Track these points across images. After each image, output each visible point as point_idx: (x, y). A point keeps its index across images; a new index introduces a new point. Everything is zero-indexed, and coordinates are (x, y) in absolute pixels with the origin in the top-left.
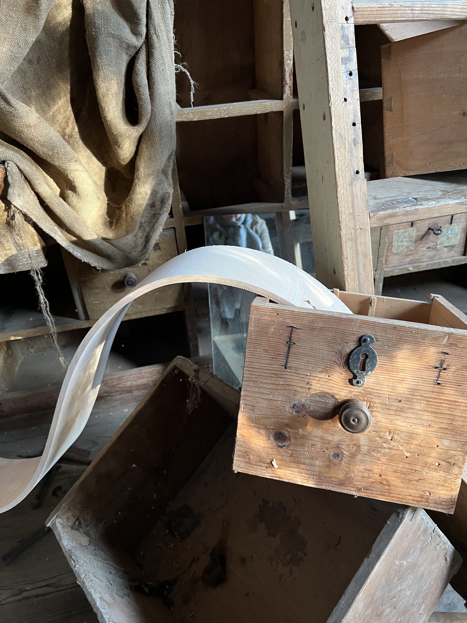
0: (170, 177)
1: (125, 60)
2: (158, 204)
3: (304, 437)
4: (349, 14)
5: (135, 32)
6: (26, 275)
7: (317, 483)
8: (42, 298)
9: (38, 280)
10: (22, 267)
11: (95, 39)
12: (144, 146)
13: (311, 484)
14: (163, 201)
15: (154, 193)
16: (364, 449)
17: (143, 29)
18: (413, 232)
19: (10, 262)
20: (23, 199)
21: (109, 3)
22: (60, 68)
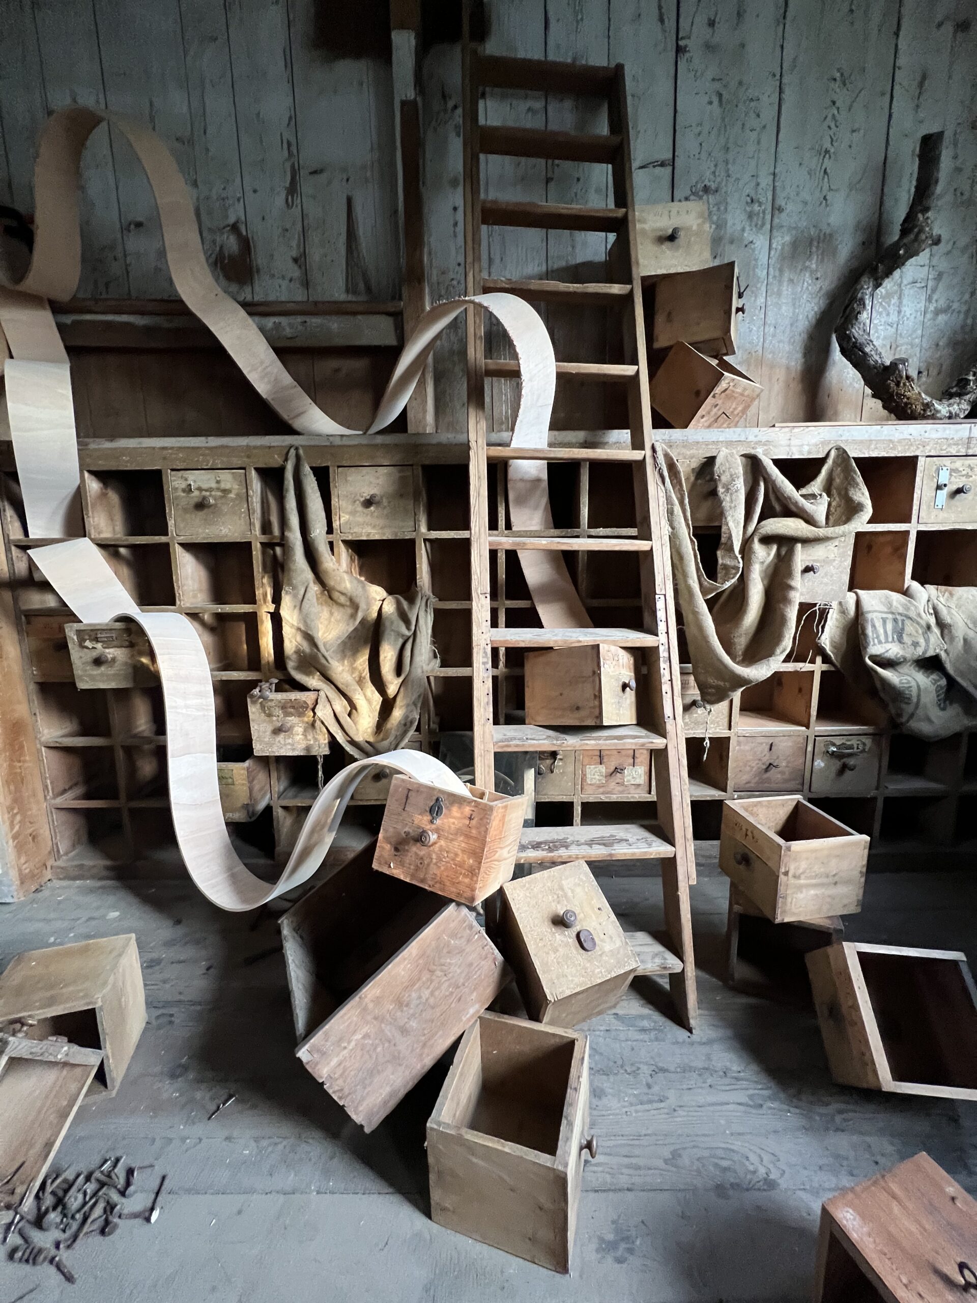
0: (419, 707)
1: (401, 641)
2: (408, 724)
3: (407, 851)
4: (489, 642)
5: (408, 628)
6: (314, 758)
7: (411, 879)
8: (320, 773)
9: (321, 761)
10: (314, 753)
11: (383, 632)
12: (402, 689)
13: (408, 880)
14: (412, 723)
15: (406, 717)
16: (434, 861)
17: (413, 628)
18: (603, 769)
19: (308, 748)
20: (323, 712)
21: (396, 614)
22: (365, 643)
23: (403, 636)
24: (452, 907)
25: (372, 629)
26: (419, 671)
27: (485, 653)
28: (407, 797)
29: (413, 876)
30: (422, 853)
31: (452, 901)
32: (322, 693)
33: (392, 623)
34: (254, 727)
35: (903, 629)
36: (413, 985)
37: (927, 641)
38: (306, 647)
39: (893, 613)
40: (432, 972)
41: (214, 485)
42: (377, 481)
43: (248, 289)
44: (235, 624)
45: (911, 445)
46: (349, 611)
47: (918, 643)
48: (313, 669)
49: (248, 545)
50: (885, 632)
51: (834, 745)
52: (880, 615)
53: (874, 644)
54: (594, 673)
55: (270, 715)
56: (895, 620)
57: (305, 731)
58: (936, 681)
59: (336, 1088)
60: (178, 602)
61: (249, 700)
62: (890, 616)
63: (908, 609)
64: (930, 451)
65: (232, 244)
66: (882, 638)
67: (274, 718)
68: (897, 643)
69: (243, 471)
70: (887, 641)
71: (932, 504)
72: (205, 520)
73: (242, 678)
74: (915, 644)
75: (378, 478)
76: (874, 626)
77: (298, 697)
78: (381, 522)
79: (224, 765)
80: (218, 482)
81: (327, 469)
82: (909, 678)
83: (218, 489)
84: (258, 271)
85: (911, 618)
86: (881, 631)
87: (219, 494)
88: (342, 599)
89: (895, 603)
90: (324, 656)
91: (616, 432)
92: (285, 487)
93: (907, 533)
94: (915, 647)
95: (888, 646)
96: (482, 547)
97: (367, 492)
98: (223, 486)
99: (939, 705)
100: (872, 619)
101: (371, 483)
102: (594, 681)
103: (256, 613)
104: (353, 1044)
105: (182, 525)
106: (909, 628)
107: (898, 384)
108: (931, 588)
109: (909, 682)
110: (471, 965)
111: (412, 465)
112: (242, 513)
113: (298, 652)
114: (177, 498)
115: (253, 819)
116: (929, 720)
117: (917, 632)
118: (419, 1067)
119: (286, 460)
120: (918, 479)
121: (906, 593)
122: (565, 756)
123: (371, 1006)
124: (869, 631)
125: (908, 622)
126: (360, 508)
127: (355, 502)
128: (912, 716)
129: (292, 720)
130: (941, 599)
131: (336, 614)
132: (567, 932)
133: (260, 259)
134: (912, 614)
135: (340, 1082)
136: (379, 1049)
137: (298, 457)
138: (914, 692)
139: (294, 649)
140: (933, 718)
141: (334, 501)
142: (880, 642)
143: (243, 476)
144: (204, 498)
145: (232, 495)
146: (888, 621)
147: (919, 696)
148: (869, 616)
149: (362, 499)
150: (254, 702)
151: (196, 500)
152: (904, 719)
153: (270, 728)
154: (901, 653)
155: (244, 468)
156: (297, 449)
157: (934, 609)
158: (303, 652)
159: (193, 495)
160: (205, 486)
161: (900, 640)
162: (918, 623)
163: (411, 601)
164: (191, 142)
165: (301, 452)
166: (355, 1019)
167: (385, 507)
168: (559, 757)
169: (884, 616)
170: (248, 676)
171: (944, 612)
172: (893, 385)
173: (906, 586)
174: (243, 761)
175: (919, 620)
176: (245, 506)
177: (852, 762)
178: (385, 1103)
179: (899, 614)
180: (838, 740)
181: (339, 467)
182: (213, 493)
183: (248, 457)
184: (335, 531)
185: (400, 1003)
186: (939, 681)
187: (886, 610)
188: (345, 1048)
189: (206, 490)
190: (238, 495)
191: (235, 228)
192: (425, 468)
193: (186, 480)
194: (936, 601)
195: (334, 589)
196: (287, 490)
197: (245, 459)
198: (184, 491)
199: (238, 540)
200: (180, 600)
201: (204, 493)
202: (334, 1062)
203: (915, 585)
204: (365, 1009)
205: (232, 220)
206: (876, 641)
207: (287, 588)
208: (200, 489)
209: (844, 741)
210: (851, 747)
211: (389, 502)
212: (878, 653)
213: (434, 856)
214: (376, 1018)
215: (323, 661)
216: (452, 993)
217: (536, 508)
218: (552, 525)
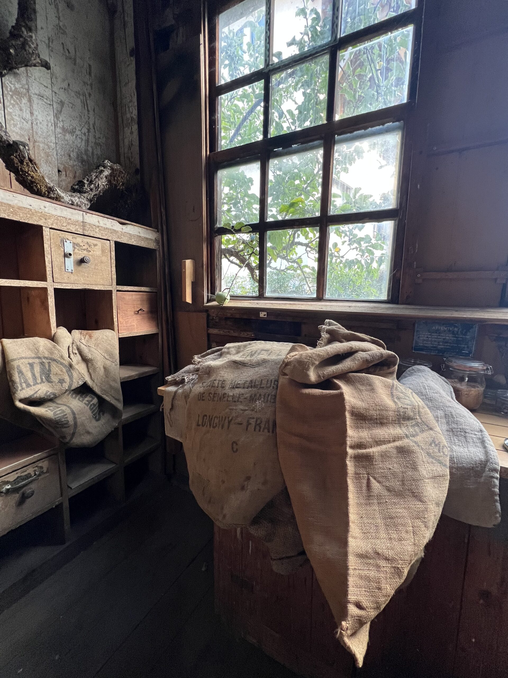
37: (71, 377)
39: (39, 358)
50: (34, 375)
56: (42, 364)
62: (37, 361)
63: (52, 353)
64: (52, 224)
68: (46, 383)
70: (36, 383)
71: (63, 268)
76: (20, 372)
82: (64, 408)
85: (54, 360)
86: (29, 375)
89: (41, 349)
93: (45, 289)
94: (62, 383)
95: (39, 386)
99: (95, 417)
100: (19, 366)
106: (55, 368)
107: (22, 162)
108: (76, 333)
109: (63, 411)
116: (88, 433)
117: (62, 371)
120: (46, 246)
121: (53, 339)
124: (16, 377)
125: (54, 365)
128: (73, 434)
130: (83, 341)
134: (56, 356)
138: (70, 418)
140: (90, 430)
146: (35, 365)
148: (15, 364)
154: (51, 390)
161: (49, 380)
162: (62, 364)
169: (31, 361)
172: (16, 161)
173: (53, 333)
175: (62, 361)
177: (28, 490)
179: (45, 358)
187: (33, 355)
194: (78, 343)
209: (19, 475)
210: (29, 476)
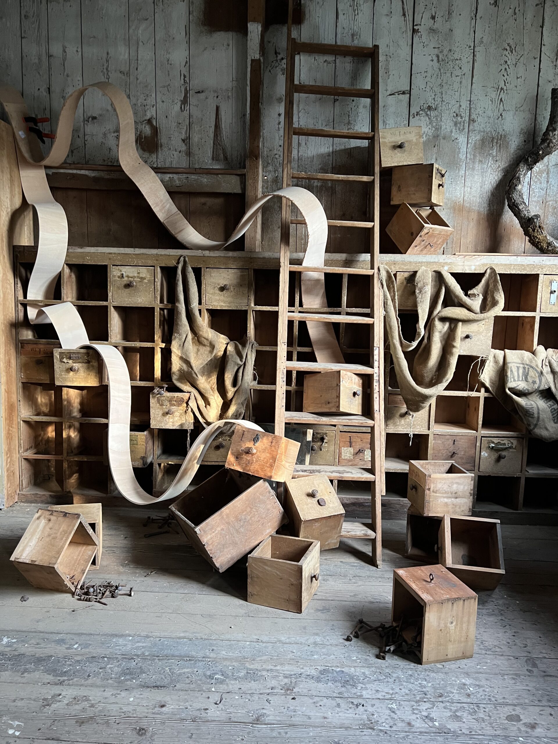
0: (245, 406)
1: (236, 368)
3: (242, 458)
4: (285, 368)
5: (241, 361)
6: (186, 430)
8: (188, 439)
9: (189, 431)
11: (227, 362)
12: (236, 394)
13: (242, 471)
15: (237, 411)
16: (254, 461)
17: (244, 360)
18: (351, 450)
19: (181, 425)
20: (193, 404)
21: (234, 352)
22: (216, 368)
23: (238, 364)
24: (262, 481)
25: (220, 360)
26: (246, 385)
27: (283, 373)
28: (243, 434)
29: (244, 470)
30: (248, 458)
31: (261, 478)
32: (192, 394)
33: (232, 356)
34: (152, 411)
35: (528, 373)
36: (243, 512)
37: (540, 381)
38: (185, 367)
39: (523, 364)
40: (251, 508)
41: (136, 275)
42: (228, 277)
43: (154, 156)
44: (134, 354)
45: (535, 267)
46: (208, 349)
47: (535, 382)
48: (186, 381)
49: (153, 309)
50: (518, 374)
51: (493, 443)
52: (516, 365)
53: (511, 382)
54: (337, 385)
55: (162, 405)
56: (524, 368)
57: (181, 415)
58: (551, 406)
59: (209, 549)
60: (109, 339)
61: (151, 396)
62: (522, 366)
63: (531, 362)
64: (546, 272)
65: (147, 130)
66: (516, 378)
67: (164, 407)
68: (525, 381)
69: (153, 268)
70: (519, 380)
71: (548, 302)
72: (129, 294)
73: (142, 385)
74: (534, 382)
75: (228, 275)
76: (511, 371)
77: (179, 395)
78: (230, 299)
79: (133, 433)
80: (138, 273)
81: (200, 269)
82: (533, 403)
83: (138, 277)
84: (161, 146)
85: (532, 367)
86: (516, 374)
87: (139, 280)
88: (206, 342)
89: (525, 358)
90: (195, 373)
91: (364, 255)
92: (177, 278)
93: (534, 317)
94: (534, 384)
95: (520, 383)
96: (284, 318)
97: (222, 283)
98: (141, 275)
99: (554, 420)
100: (511, 367)
101: (224, 278)
102: (337, 389)
103: (154, 348)
104: (217, 531)
105: (116, 296)
106: (532, 373)
107: (534, 230)
108: (550, 350)
109: (532, 405)
110: (268, 510)
111: (248, 269)
112: (150, 291)
113: (180, 370)
114: (114, 281)
115: (146, 466)
116: (547, 429)
117: (535, 375)
118: (243, 550)
119: (178, 263)
120: (539, 287)
121: (534, 353)
122: (329, 441)
123: (225, 517)
124: (509, 374)
125: (531, 369)
126: (218, 292)
127: (215, 288)
128: (536, 425)
129: (174, 408)
130: (554, 357)
131: (201, 350)
132: (313, 499)
133: (163, 139)
134: (534, 365)
135: (211, 546)
136: (227, 537)
137: (185, 262)
138: (535, 412)
139: (178, 368)
140: (549, 428)
141: (203, 286)
142: (514, 380)
143: (153, 270)
144: (131, 282)
145: (146, 281)
146: (520, 368)
147: (538, 413)
148: (510, 365)
149: (219, 287)
150: (154, 397)
151: (125, 282)
152: (532, 427)
153: (161, 413)
154: (526, 387)
155: (154, 266)
156: (185, 257)
157: (549, 363)
158: (183, 370)
159: (123, 279)
160: (131, 275)
161: (526, 380)
162: (536, 370)
163: (244, 345)
164: (128, 74)
165: (187, 259)
166: (218, 521)
167: (232, 291)
168: (325, 441)
169: (518, 365)
170: (146, 384)
171: (555, 364)
172: (531, 230)
173: (534, 349)
174: (143, 431)
175: (537, 368)
176: (153, 287)
177: (504, 453)
178: (229, 562)
179: (526, 364)
180: (496, 440)
181: (207, 268)
182: (135, 279)
183: (157, 260)
184: (202, 304)
185: (238, 520)
186: (553, 406)
187: (520, 362)
188: (214, 532)
189: (131, 277)
190: (149, 281)
191: (149, 121)
192: (255, 271)
193: (121, 271)
194: (550, 358)
195: (201, 336)
196: (178, 280)
197: (155, 261)
198: (119, 277)
199: (147, 306)
200: (111, 338)
201: (130, 279)
202: (209, 537)
203: (541, 348)
204: (222, 518)
205: (148, 117)
206: (512, 379)
207: (176, 334)
208: (128, 277)
209: (499, 441)
210: (504, 444)
211: (234, 289)
212: (513, 387)
213: (254, 459)
214: (227, 523)
215: (195, 376)
216: (259, 521)
217: (317, 295)
218: (326, 305)
